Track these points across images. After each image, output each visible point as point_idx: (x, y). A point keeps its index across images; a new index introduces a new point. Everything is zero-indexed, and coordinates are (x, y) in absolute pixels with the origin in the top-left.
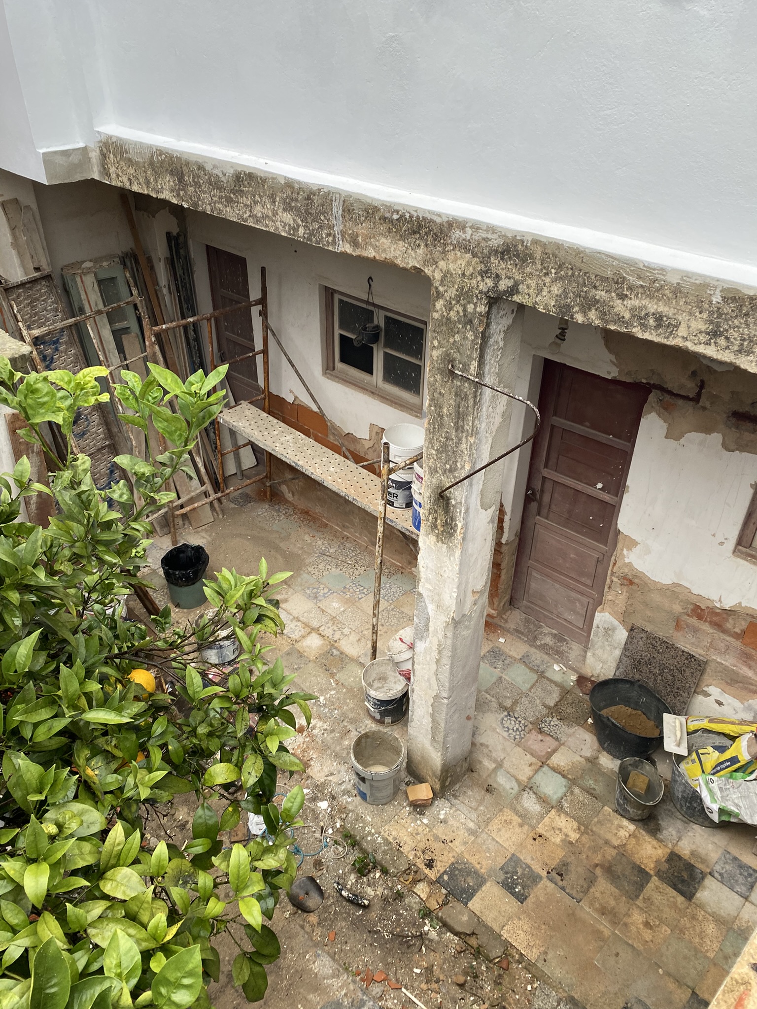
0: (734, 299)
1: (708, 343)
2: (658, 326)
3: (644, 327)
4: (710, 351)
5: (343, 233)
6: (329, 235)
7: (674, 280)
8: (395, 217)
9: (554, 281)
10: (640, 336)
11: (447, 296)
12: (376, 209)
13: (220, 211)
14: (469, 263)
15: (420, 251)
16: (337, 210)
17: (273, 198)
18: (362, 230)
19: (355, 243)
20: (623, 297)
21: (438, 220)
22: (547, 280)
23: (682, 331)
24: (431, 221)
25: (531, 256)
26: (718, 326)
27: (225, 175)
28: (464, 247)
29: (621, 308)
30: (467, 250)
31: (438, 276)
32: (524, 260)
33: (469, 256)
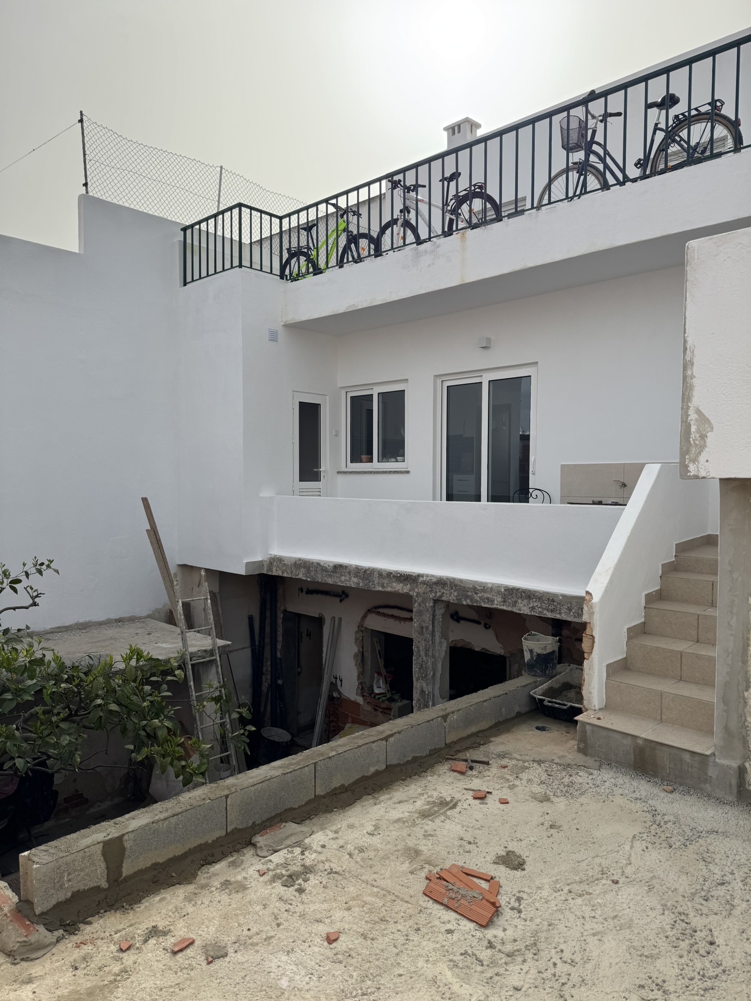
0: (508, 590)
1: (503, 605)
2: (488, 602)
3: (485, 603)
4: (505, 608)
5: (378, 583)
6: (373, 584)
7: (490, 586)
8: (399, 575)
9: (454, 591)
10: (484, 606)
11: (419, 601)
12: (391, 573)
13: (326, 580)
14: (426, 588)
15: (408, 586)
16: (376, 575)
17: (350, 573)
18: (386, 581)
19: (383, 586)
20: (476, 593)
21: (414, 575)
22: (452, 591)
23: (496, 603)
24: (412, 575)
25: (446, 584)
26: (505, 599)
27: (329, 566)
28: (424, 583)
29: (476, 597)
30: (425, 584)
31: (415, 594)
32: (444, 585)
33: (425, 586)
